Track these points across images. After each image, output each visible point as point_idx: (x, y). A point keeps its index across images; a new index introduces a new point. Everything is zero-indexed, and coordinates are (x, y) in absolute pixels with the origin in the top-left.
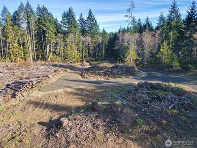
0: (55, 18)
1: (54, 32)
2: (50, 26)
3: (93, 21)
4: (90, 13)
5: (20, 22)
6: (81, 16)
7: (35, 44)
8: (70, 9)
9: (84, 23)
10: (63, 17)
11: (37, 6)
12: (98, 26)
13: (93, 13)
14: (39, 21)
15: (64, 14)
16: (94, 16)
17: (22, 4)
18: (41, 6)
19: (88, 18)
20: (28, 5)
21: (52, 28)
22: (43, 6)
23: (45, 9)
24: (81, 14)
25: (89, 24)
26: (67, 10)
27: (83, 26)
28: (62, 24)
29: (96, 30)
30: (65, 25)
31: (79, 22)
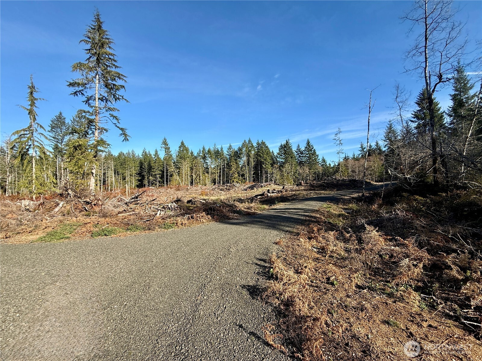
0: (271, 151)
1: (270, 163)
2: (268, 158)
3: (311, 150)
4: (308, 143)
5: (242, 156)
6: (299, 146)
7: (253, 174)
8: (287, 141)
9: (302, 153)
10: (280, 149)
11: (257, 141)
12: (318, 156)
13: (312, 143)
14: (257, 155)
15: (281, 146)
16: (312, 146)
17: (245, 141)
19: (306, 148)
20: (250, 141)
21: (269, 159)
22: (262, 141)
23: (263, 143)
24: (299, 145)
25: (307, 154)
26: (284, 143)
27: (300, 156)
28: (279, 156)
29: (315, 159)
30: (281, 157)
31: (296, 153)
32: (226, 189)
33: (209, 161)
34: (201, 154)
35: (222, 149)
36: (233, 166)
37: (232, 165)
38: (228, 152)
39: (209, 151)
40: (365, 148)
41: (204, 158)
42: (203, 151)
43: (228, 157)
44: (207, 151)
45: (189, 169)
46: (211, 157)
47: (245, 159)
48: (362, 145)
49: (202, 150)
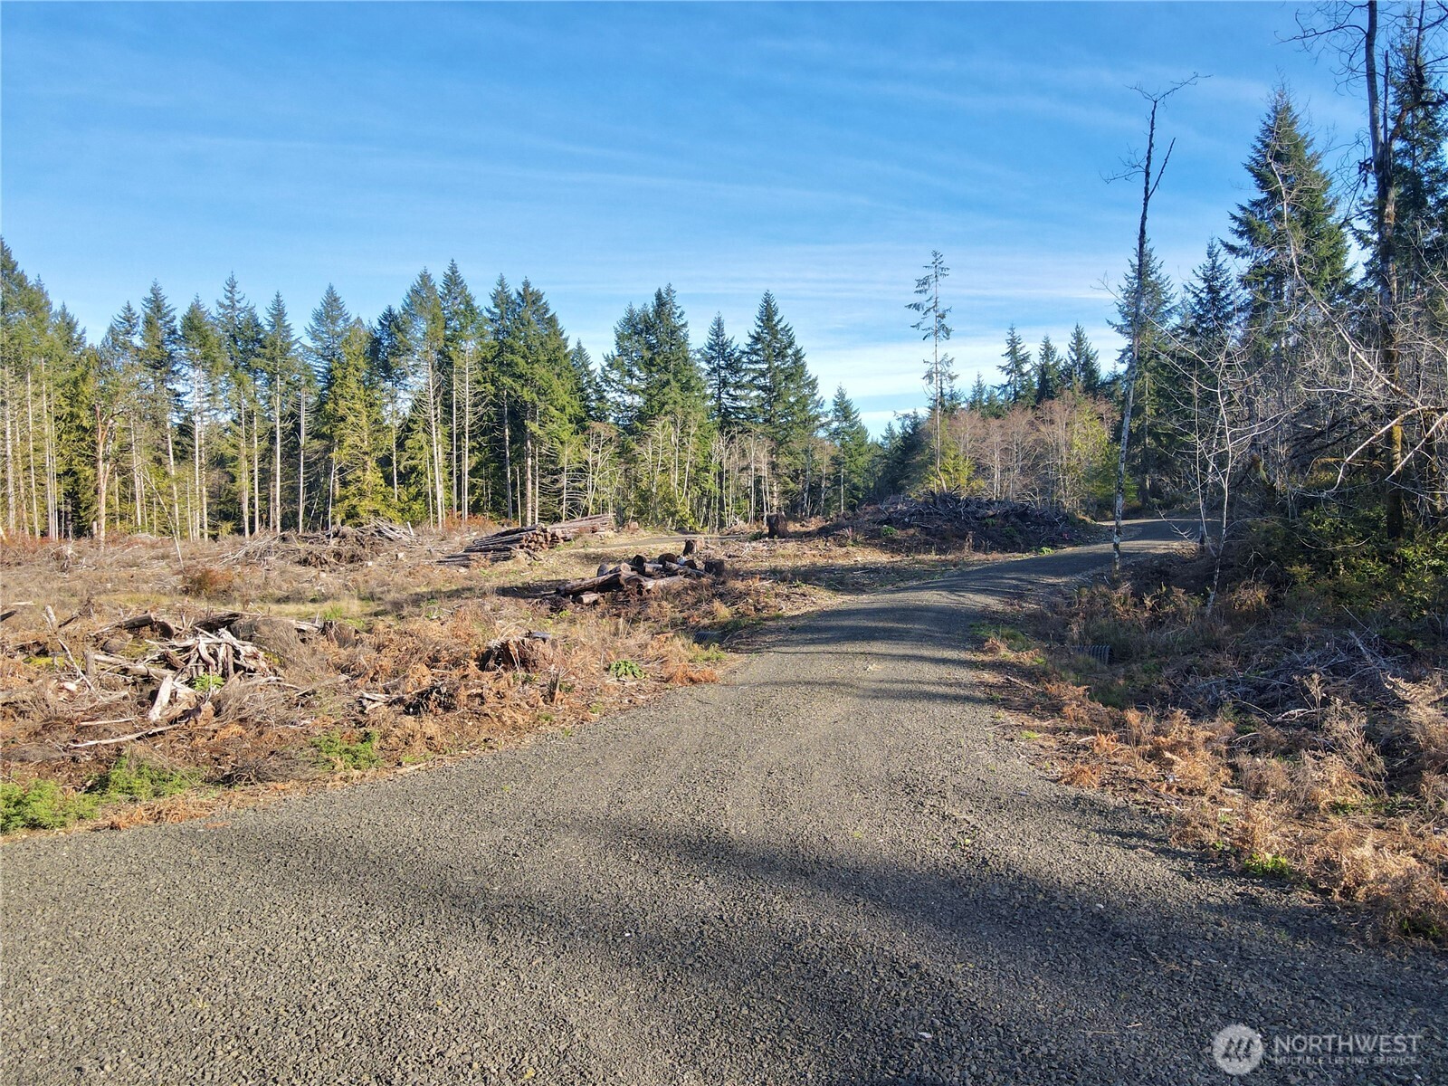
0: (573, 347)
1: (569, 410)
2: (556, 382)
3: (781, 355)
4: (768, 314)
5: (406, 362)
6: (718, 330)
8: (659, 296)
9: (733, 366)
10: (620, 337)
11: (493, 288)
12: (813, 384)
14: (497, 360)
15: (630, 321)
16: (786, 331)
17: (425, 278)
18: (514, 288)
19: (757, 339)
20: (453, 280)
22: (527, 285)
23: (530, 298)
25: (763, 374)
26: (644, 302)
27: (724, 383)
28: (615, 375)
29: (802, 402)
30: (627, 380)
31: (704, 365)
32: (338, 555)
33: (191, 386)
34: (137, 341)
35: (279, 314)
36: (351, 419)
37: (343, 419)
38: (315, 337)
39: (193, 322)
41: (161, 364)
42: (149, 322)
43: (320, 366)
44: (178, 324)
45: (50, 429)
46: (206, 360)
47: (421, 380)
49: (140, 310)
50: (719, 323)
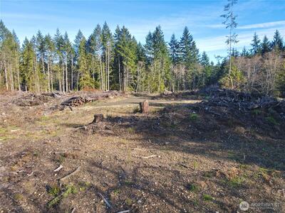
1: (134, 59)
3: (189, 43)
4: (186, 32)
7: (110, 74)
8: (157, 29)
9: (177, 47)
10: (147, 40)
11: (116, 28)
12: (197, 51)
14: (116, 47)
15: (150, 35)
16: (191, 36)
17: (98, 26)
18: (121, 27)
19: (183, 39)
20: (105, 27)
21: (132, 54)
22: (124, 27)
23: (125, 30)
25: (184, 48)
27: (174, 51)
28: (146, 49)
29: (194, 56)
30: (149, 51)
31: (169, 46)
35: (66, 36)
38: (76, 42)
39: (48, 39)
40: (259, 42)
42: (38, 39)
43: (76, 48)
48: (255, 37)
49: (36, 37)
50: (174, 35)
